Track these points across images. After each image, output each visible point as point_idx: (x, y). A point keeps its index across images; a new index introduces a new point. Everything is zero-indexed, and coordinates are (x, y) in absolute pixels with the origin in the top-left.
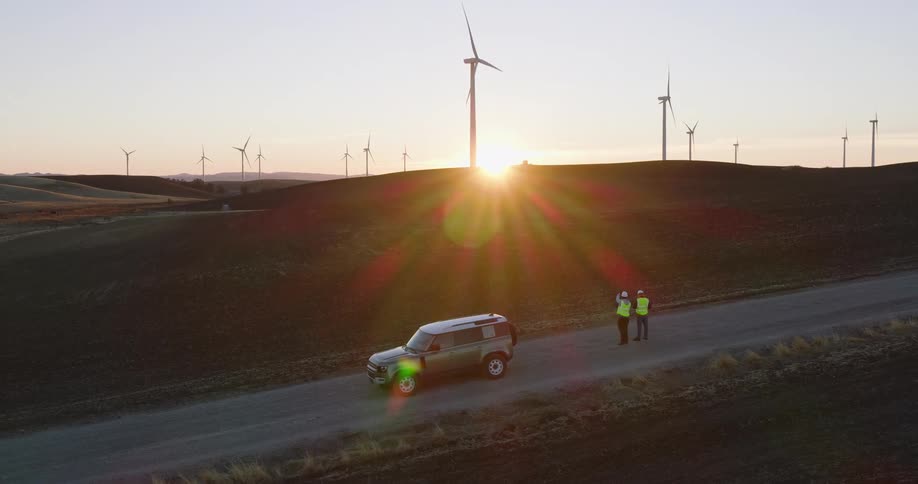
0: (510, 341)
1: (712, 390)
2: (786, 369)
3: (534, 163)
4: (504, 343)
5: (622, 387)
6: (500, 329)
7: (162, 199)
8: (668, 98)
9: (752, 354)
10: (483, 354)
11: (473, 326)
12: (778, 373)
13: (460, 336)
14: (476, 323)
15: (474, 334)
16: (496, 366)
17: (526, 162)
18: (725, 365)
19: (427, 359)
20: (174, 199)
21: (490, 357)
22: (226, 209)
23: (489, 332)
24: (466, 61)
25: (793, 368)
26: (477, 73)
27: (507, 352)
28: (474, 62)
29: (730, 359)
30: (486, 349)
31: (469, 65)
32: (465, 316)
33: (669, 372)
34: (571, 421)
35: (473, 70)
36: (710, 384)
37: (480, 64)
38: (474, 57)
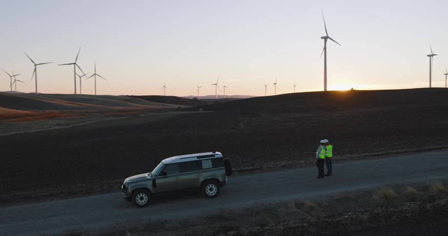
0: (224, 171)
1: (365, 217)
2: (436, 203)
4: (219, 173)
5: (295, 210)
6: (216, 162)
7: (176, 106)
9: (411, 189)
10: (202, 179)
11: (196, 159)
12: (428, 206)
13: (183, 167)
14: (198, 157)
15: (196, 165)
16: (212, 189)
17: (352, 89)
18: (386, 197)
19: (158, 181)
20: (182, 106)
21: (207, 182)
22: (201, 111)
23: (207, 164)
24: (322, 38)
25: (443, 202)
26: (327, 43)
27: (221, 180)
28: (326, 38)
29: (391, 192)
30: (203, 176)
31: (324, 40)
32: (191, 154)
35: (325, 41)
36: (367, 211)
37: (328, 39)
38: (326, 36)
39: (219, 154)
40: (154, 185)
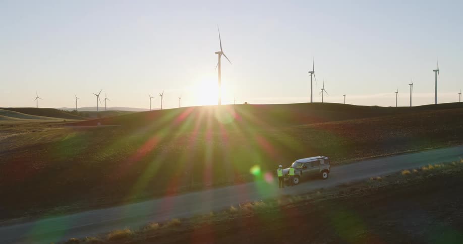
3: (250, 104)
4: (328, 167)
5: (374, 181)
6: (326, 161)
7: (61, 120)
8: (313, 72)
10: (321, 171)
11: (317, 160)
12: (427, 177)
13: (312, 164)
14: (318, 159)
15: (317, 163)
16: (325, 175)
17: (246, 103)
19: (303, 171)
20: (67, 120)
21: (323, 171)
22: (99, 125)
23: (322, 162)
24: (216, 53)
25: (431, 175)
26: (221, 59)
27: (328, 169)
28: (220, 53)
30: (321, 168)
31: (218, 55)
32: (314, 156)
33: (388, 177)
34: (362, 191)
37: (222, 55)
38: (220, 51)
39: (326, 158)
40: (301, 173)
